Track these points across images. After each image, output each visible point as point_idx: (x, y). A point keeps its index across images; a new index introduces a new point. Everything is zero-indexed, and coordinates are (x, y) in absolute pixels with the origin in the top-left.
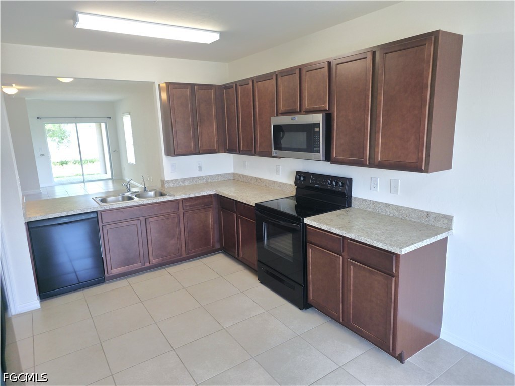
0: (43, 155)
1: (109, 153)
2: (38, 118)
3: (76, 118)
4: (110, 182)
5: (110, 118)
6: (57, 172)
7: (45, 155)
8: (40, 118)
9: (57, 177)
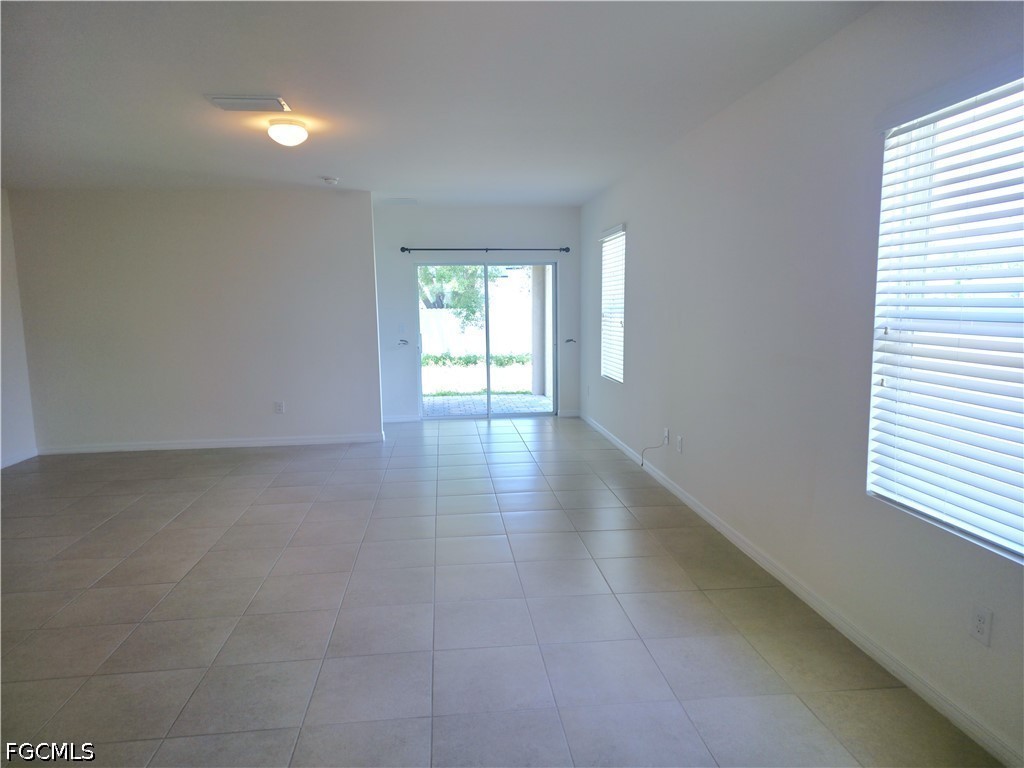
0: (405, 342)
1: (555, 345)
2: (403, 250)
3: (487, 250)
4: (549, 423)
5: (567, 250)
6: (434, 381)
7: (409, 340)
8: (407, 249)
9: (434, 393)
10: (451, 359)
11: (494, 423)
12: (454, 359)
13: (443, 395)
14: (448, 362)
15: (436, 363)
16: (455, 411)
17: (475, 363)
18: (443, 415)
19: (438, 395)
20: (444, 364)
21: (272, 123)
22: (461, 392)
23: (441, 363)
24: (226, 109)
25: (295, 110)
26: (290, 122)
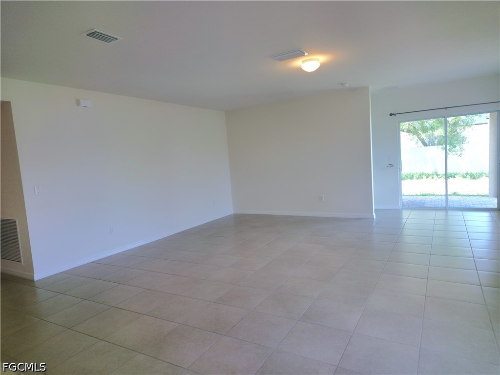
0: (391, 165)
2: (391, 115)
3: (446, 108)
7: (393, 163)
8: (393, 114)
9: (419, 194)
10: (437, 175)
11: (450, 213)
12: (439, 175)
13: (423, 195)
14: (435, 176)
15: (427, 177)
16: (428, 205)
17: (454, 177)
18: (419, 206)
19: (421, 195)
20: (433, 178)
21: (303, 62)
22: (436, 194)
23: (430, 177)
24: (280, 61)
25: (310, 53)
26: (311, 60)
